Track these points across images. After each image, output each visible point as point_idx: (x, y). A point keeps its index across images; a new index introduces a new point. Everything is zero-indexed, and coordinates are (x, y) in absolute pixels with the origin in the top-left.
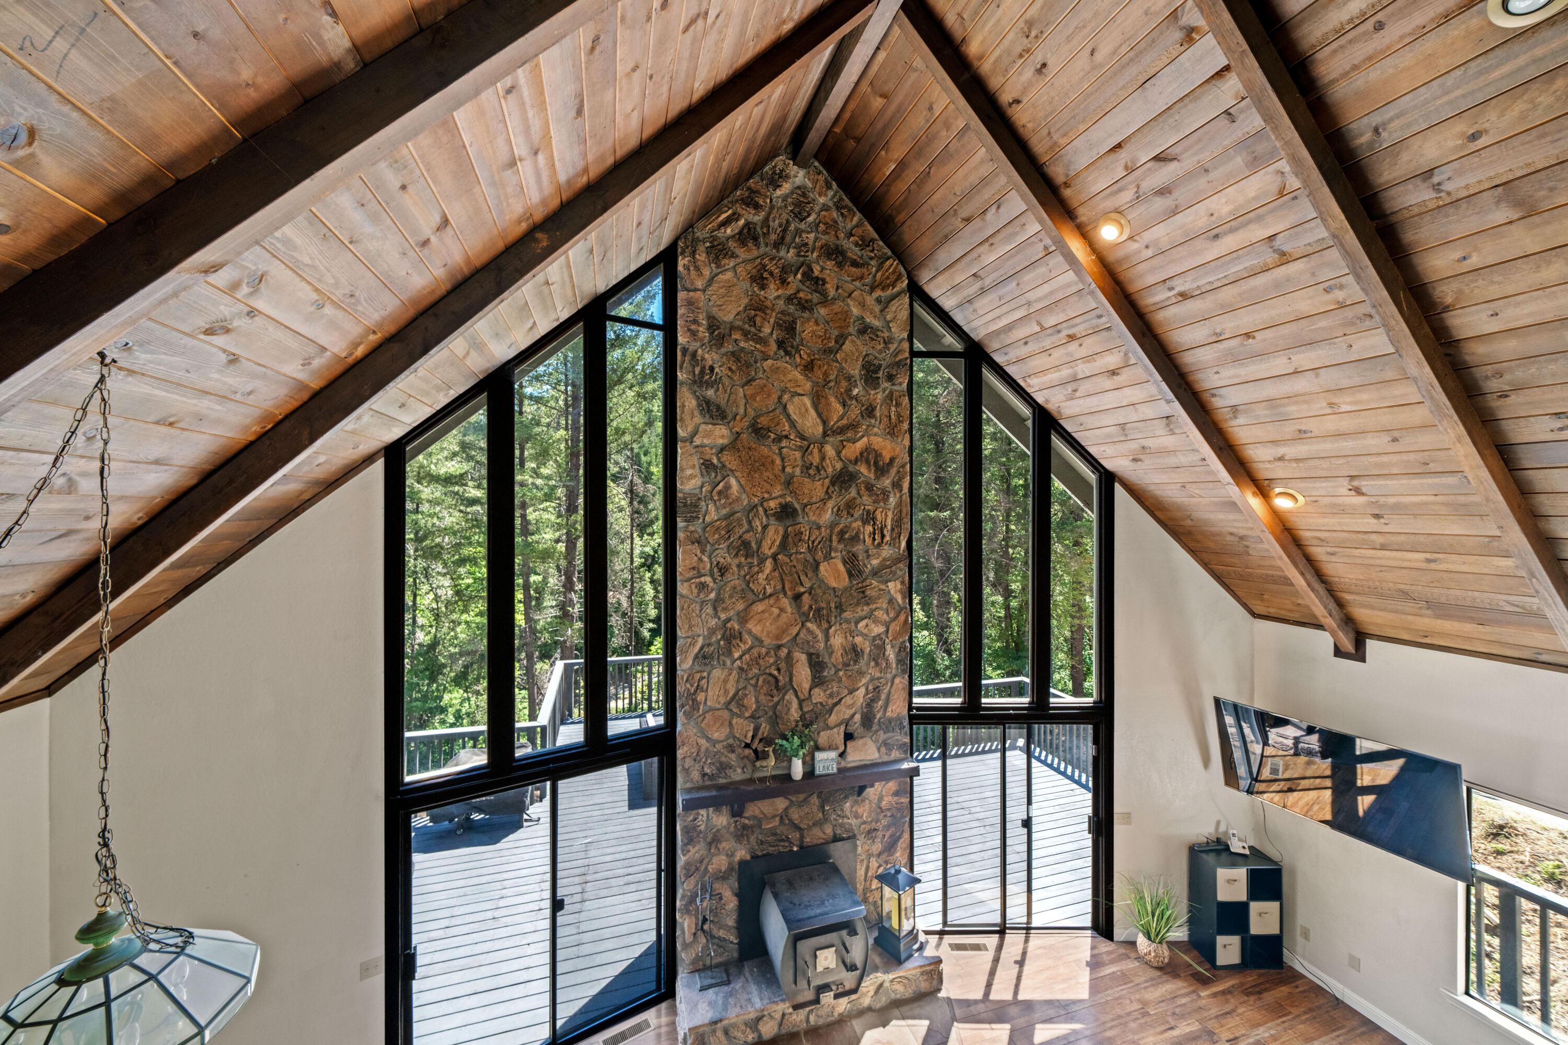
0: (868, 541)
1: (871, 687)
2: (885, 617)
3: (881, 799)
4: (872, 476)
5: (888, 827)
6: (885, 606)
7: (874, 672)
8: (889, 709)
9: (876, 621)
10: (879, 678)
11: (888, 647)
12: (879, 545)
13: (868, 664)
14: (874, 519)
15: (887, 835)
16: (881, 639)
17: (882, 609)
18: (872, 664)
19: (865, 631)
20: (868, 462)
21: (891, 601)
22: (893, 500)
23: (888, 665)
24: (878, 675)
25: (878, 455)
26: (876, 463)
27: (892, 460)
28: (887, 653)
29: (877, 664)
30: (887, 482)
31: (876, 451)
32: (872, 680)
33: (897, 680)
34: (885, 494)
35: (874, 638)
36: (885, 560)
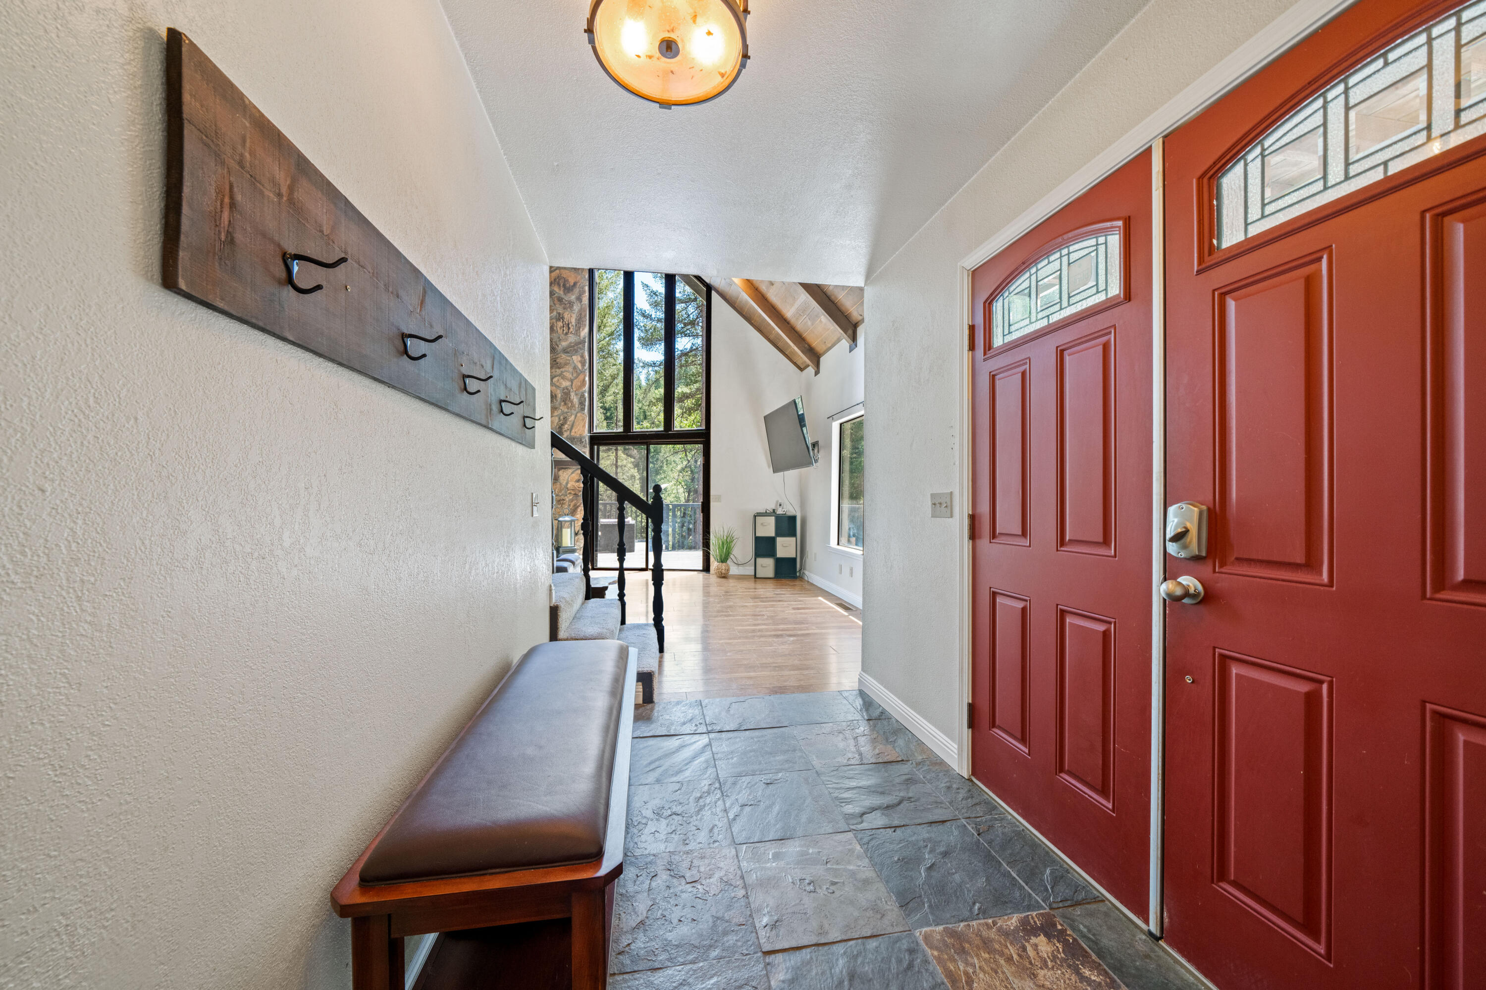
0: (560, 331)
1: (562, 418)
2: (571, 376)
3: (567, 483)
4: (562, 292)
5: (572, 501)
6: (571, 370)
7: (563, 408)
8: (573, 431)
9: (564, 378)
10: (567, 413)
11: (572, 394)
12: (567, 334)
13: (560, 404)
14: (563, 318)
15: (572, 504)
16: (567, 389)
17: (568, 372)
18: (563, 403)
19: (558, 384)
20: (559, 285)
21: (575, 368)
22: (576, 308)
23: (573, 406)
24: (566, 410)
25: (566, 281)
26: (564, 286)
27: (575, 284)
28: (572, 397)
29: (565, 404)
30: (573, 298)
31: (564, 278)
32: (563, 413)
33: (579, 415)
34: (571, 304)
35: (564, 389)
36: (571, 343)
